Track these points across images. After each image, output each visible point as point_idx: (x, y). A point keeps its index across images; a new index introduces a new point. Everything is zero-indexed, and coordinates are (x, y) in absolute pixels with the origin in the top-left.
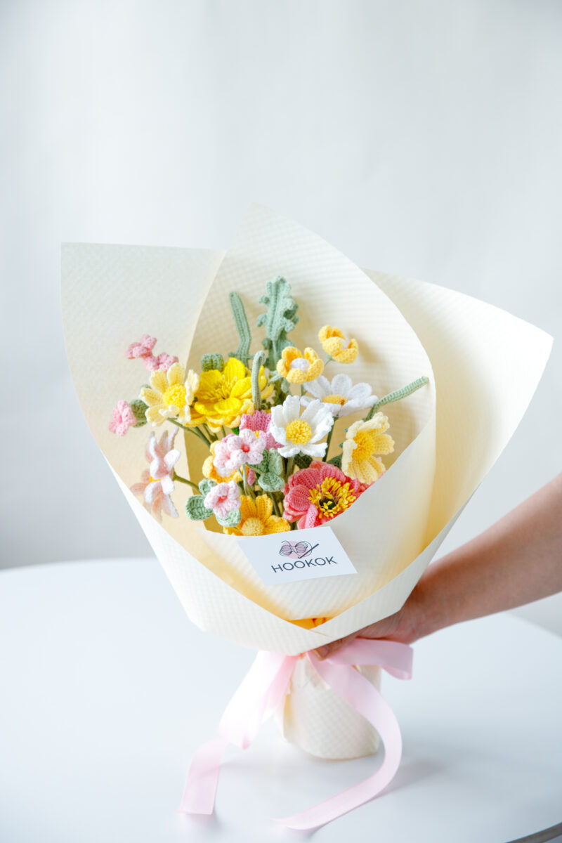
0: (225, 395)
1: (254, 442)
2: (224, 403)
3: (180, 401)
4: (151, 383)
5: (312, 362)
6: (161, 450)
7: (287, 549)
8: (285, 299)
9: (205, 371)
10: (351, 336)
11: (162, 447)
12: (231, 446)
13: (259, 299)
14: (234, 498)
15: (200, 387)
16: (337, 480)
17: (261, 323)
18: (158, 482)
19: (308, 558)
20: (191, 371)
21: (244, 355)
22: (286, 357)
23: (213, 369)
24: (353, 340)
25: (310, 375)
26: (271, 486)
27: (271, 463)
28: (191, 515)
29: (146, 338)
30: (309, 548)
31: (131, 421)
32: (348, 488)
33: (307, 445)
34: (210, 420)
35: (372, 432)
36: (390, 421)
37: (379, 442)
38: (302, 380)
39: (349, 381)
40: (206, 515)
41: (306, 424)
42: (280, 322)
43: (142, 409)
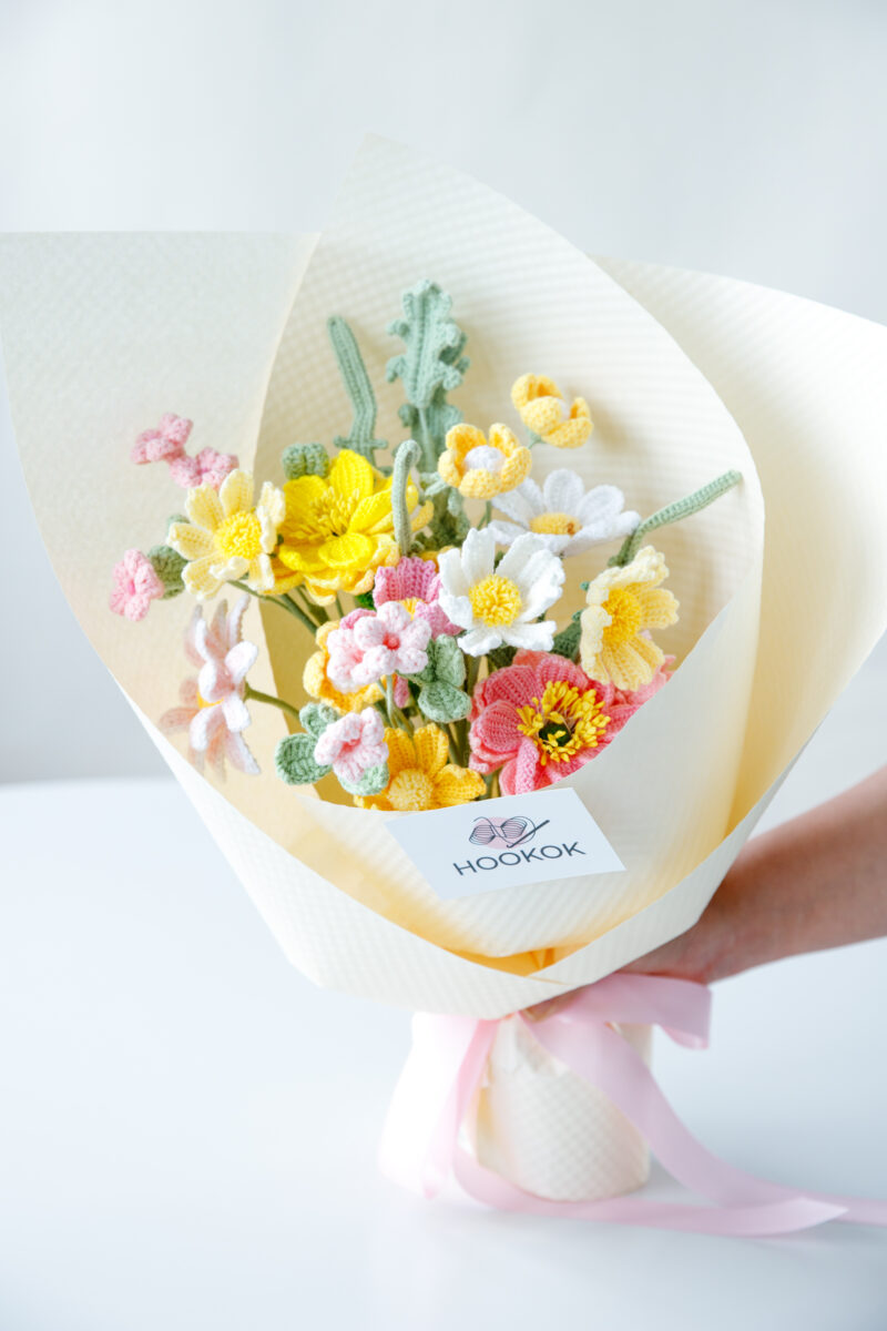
0: (338, 528)
1: (409, 628)
2: (337, 545)
3: (249, 545)
4: (188, 513)
5: (507, 455)
6: (219, 643)
7: (485, 833)
8: (443, 325)
9: (292, 478)
10: (572, 393)
11: (217, 634)
12: (363, 638)
13: (388, 327)
14: (375, 742)
15: (289, 513)
16: (571, 686)
17: (396, 375)
18: (217, 706)
19: (526, 847)
20: (267, 486)
21: (366, 441)
22: (454, 444)
23: (307, 474)
24: (579, 401)
25: (507, 479)
26: (445, 710)
27: (442, 664)
28: (287, 776)
29: (172, 421)
30: (529, 828)
31: (155, 591)
32: (593, 700)
33: (514, 626)
34: (312, 581)
35: (633, 587)
36: (667, 563)
37: (648, 602)
38: (493, 491)
39: (577, 484)
40: (317, 772)
41: (510, 583)
42: (432, 372)
43: (173, 565)
